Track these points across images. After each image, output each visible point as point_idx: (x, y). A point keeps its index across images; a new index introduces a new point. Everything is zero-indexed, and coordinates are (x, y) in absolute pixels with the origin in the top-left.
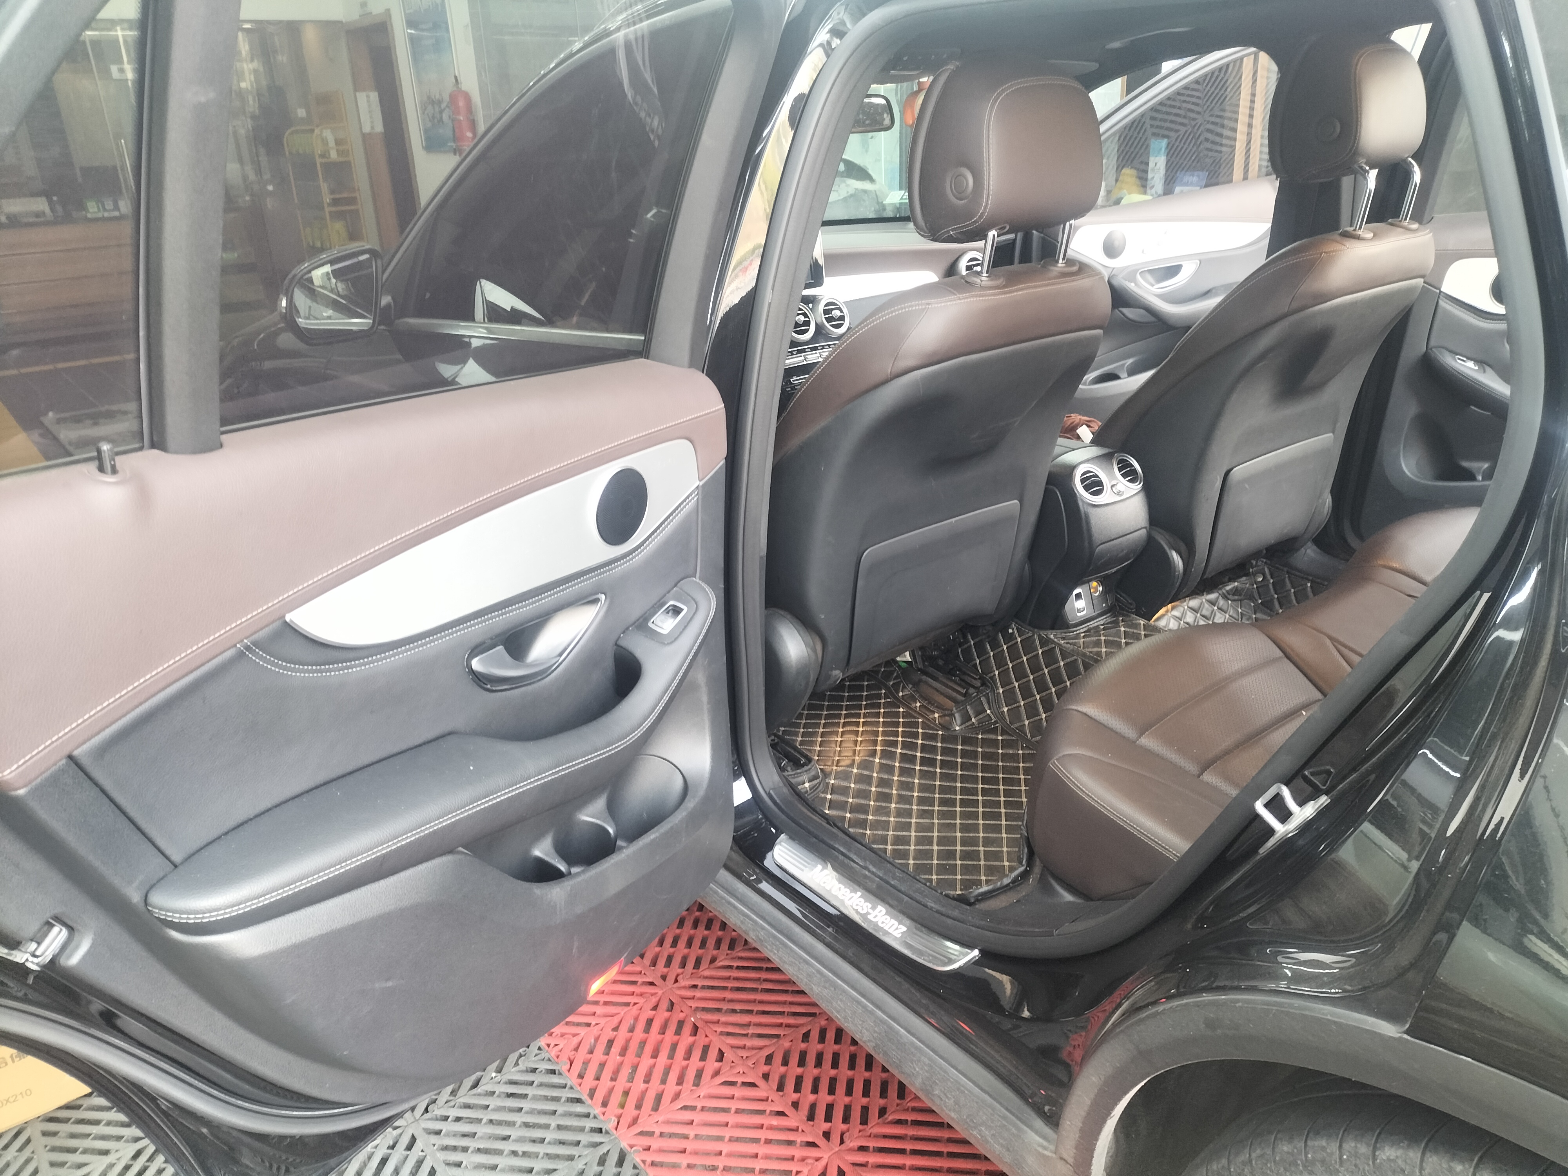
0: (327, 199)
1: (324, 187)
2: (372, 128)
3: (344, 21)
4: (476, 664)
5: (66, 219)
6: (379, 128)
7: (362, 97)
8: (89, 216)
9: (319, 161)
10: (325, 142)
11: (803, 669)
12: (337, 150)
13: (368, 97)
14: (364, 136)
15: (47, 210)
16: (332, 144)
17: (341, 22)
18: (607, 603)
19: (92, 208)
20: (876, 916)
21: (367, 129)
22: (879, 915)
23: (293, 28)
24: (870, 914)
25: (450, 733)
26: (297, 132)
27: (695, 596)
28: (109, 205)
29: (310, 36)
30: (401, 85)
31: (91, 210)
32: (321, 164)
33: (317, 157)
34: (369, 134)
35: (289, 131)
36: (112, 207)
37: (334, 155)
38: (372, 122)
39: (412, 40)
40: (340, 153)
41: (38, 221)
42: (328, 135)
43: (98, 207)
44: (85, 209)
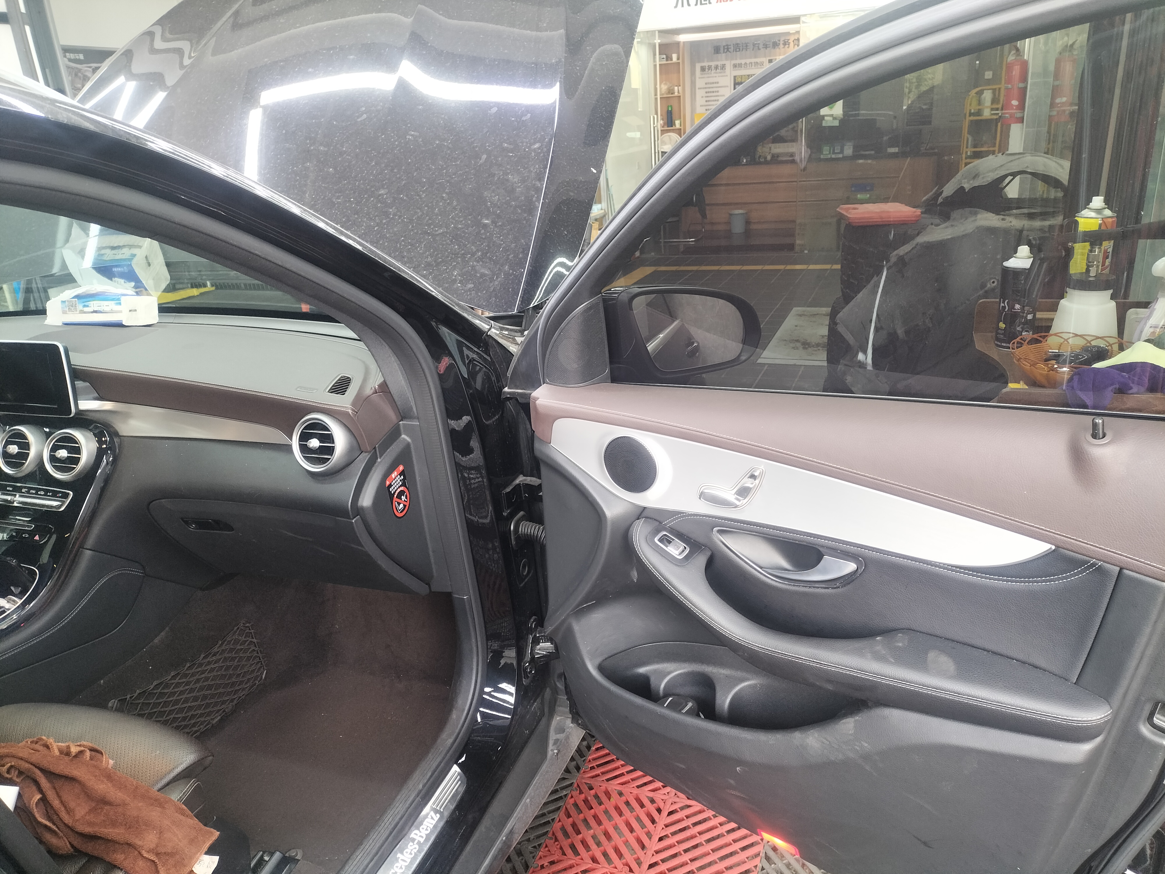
19: (826, 152)
36: (838, 151)
43: (830, 150)
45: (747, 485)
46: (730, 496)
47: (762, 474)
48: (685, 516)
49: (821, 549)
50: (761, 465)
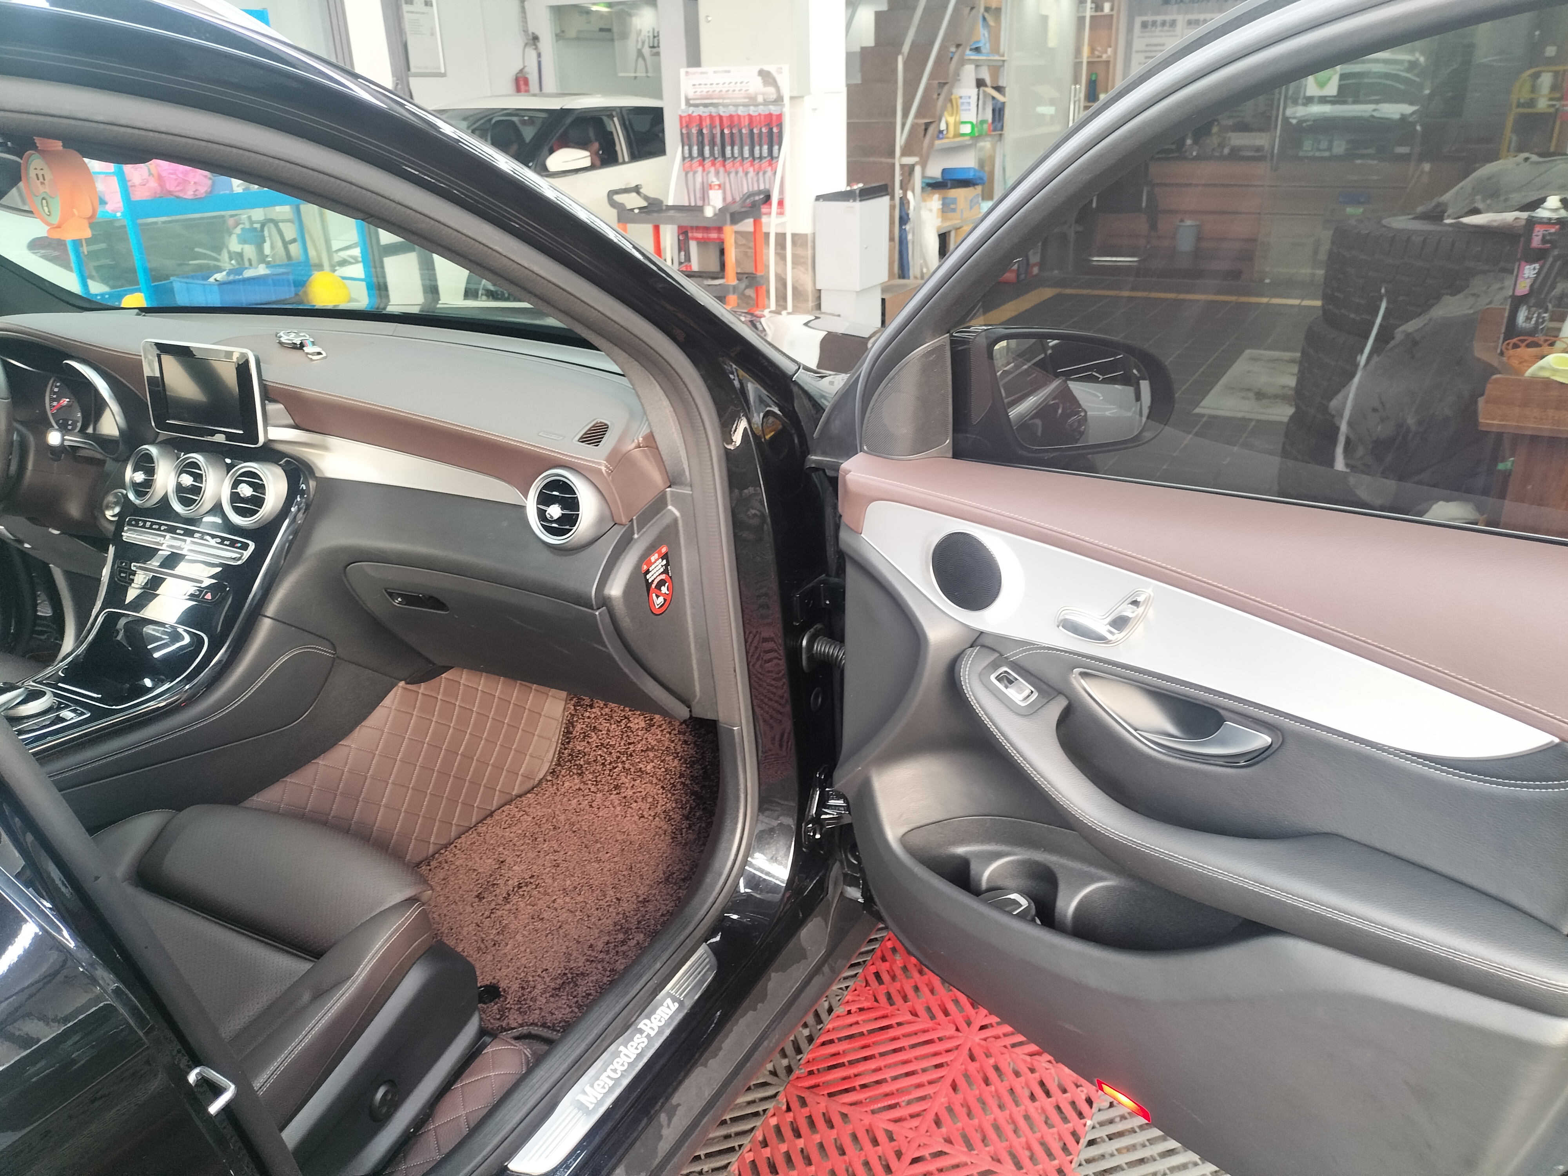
45: (1125, 614)
46: (1102, 627)
47: (1147, 600)
48: (1037, 649)
49: (1222, 712)
50: (1149, 588)
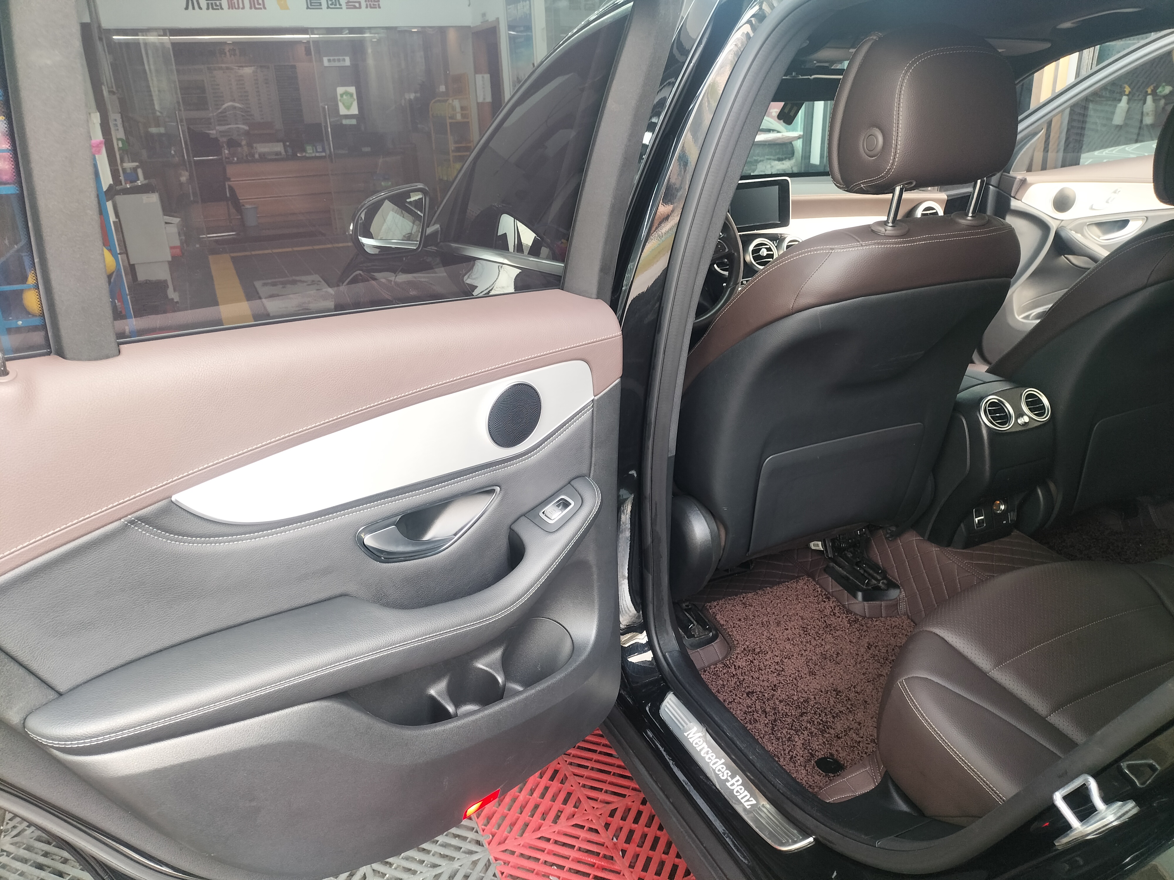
0: (452, 146)
1: (450, 138)
2: (484, 99)
3: (472, 26)
4: (369, 540)
5: (293, 157)
6: (489, 99)
7: (479, 77)
8: (307, 155)
9: (448, 121)
10: (454, 108)
11: (707, 552)
12: (462, 114)
13: (483, 77)
14: (478, 103)
15: (283, 151)
16: (458, 109)
17: (469, 27)
18: (501, 496)
19: (310, 151)
20: (733, 785)
21: (480, 100)
22: (736, 784)
23: (442, 31)
24: (728, 781)
25: (341, 596)
26: (439, 101)
27: (582, 493)
28: (320, 149)
29: (452, 37)
30: (502, 70)
31: (308, 152)
32: (450, 123)
33: (447, 118)
34: (482, 103)
35: (434, 101)
36: (321, 150)
37: (459, 117)
38: (484, 95)
39: (512, 39)
40: (463, 116)
41: (277, 158)
42: (457, 103)
43: (313, 149)
44: (304, 150)
